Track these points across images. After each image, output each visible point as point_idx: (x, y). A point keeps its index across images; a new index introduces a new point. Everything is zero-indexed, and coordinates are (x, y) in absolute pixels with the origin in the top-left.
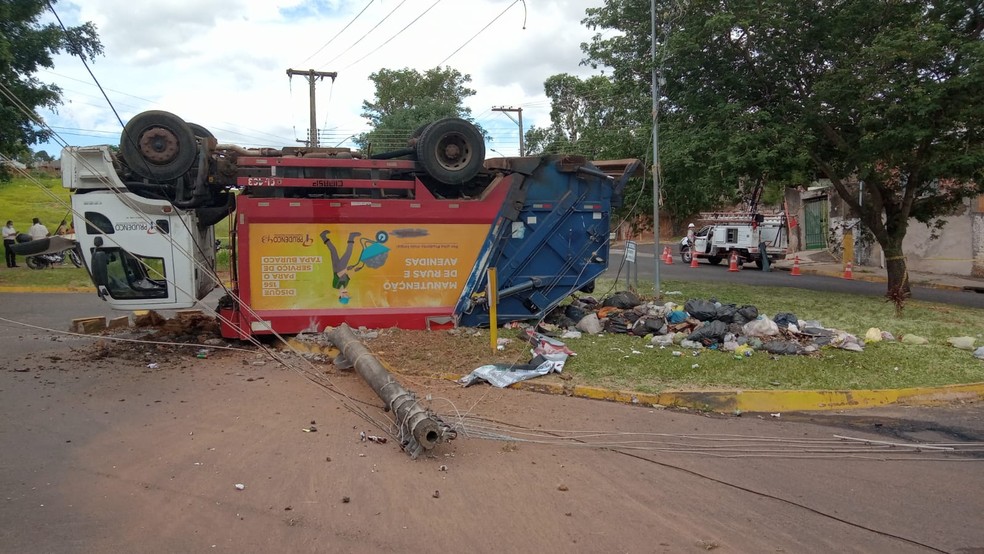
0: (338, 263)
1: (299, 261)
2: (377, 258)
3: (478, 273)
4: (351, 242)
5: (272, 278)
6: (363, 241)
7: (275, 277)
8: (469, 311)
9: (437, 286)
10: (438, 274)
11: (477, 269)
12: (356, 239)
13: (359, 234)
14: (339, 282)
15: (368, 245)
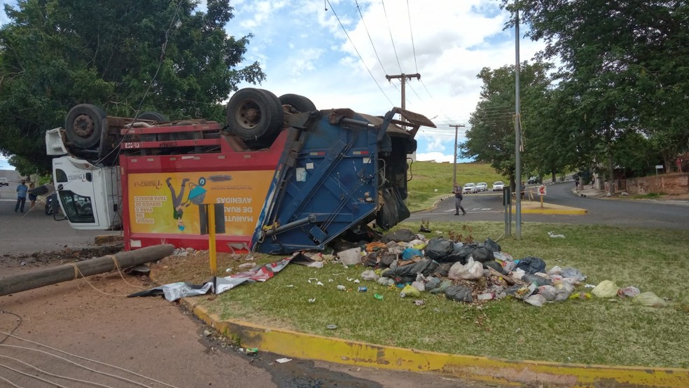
0: (176, 201)
1: (154, 199)
2: (199, 198)
3: (267, 210)
4: (183, 185)
5: (140, 211)
6: (191, 185)
7: (142, 210)
8: (261, 240)
9: (239, 219)
10: (238, 210)
11: (265, 206)
12: (187, 183)
13: (188, 180)
14: (178, 215)
15: (194, 187)
